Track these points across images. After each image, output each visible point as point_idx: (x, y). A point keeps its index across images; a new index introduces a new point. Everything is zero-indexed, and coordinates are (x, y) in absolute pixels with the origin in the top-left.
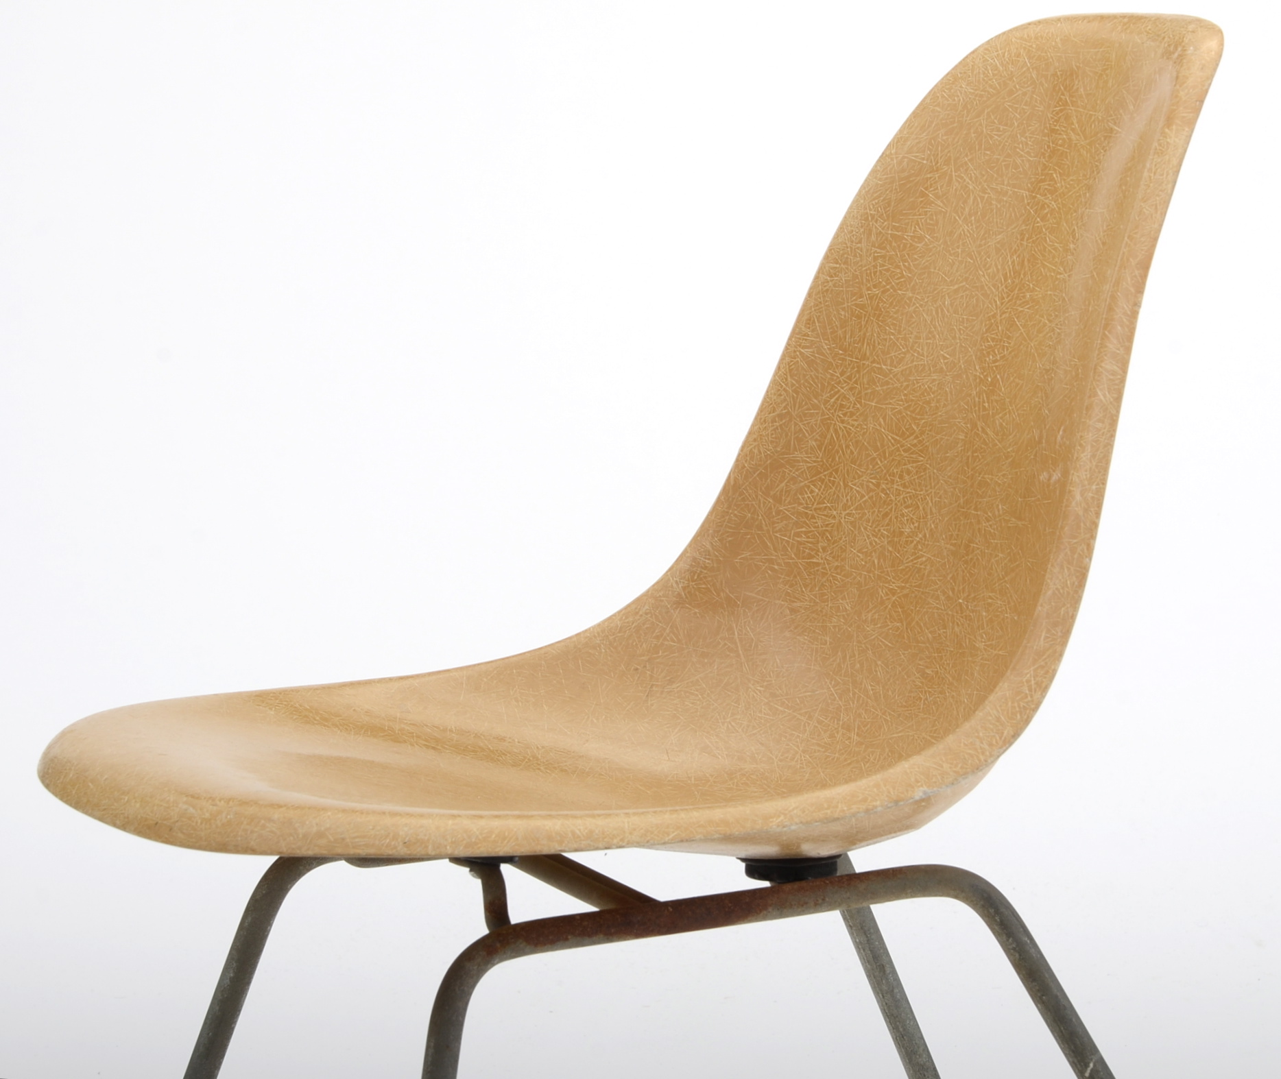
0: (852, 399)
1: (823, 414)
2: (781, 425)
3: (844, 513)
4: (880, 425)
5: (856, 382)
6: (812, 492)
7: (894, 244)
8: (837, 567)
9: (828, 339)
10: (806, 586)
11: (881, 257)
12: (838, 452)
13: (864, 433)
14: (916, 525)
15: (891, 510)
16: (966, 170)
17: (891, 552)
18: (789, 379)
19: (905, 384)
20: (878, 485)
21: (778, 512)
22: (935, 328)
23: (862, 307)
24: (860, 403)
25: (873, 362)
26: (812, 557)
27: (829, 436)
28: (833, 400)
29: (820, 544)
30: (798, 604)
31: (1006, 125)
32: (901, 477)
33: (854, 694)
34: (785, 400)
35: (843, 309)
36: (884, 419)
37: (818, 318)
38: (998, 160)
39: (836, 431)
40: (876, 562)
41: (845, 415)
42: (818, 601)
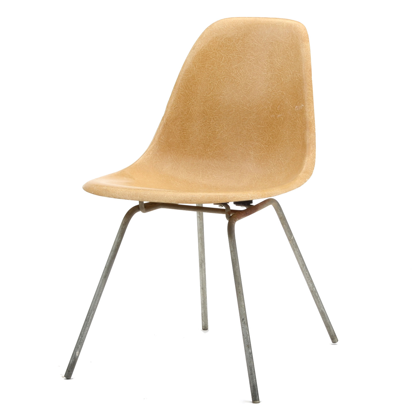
0: (196, 103)
1: (188, 106)
2: (177, 110)
3: (196, 128)
4: (205, 108)
5: (196, 99)
6: (186, 124)
7: (202, 68)
8: (196, 140)
9: (187, 90)
10: (188, 145)
11: (200, 71)
12: (193, 115)
13: (200, 110)
14: (220, 129)
15: (211, 126)
16: (221, 51)
17: (213, 136)
18: (178, 99)
19: (211, 99)
20: (206, 121)
21: (178, 129)
22: (219, 86)
23: (196, 82)
24: (198, 104)
25: (201, 94)
26: (188, 138)
27: (190, 111)
28: (190, 103)
29: (190, 136)
30: (187, 149)
31: (231, 41)
32: (213, 119)
33: (209, 167)
34: (177, 104)
35: (191, 83)
36: (206, 107)
37: (184, 85)
38: (230, 49)
39: (192, 110)
40: (208, 138)
41: (194, 106)
42: (192, 148)
